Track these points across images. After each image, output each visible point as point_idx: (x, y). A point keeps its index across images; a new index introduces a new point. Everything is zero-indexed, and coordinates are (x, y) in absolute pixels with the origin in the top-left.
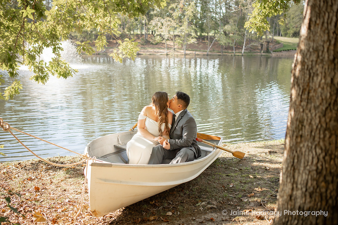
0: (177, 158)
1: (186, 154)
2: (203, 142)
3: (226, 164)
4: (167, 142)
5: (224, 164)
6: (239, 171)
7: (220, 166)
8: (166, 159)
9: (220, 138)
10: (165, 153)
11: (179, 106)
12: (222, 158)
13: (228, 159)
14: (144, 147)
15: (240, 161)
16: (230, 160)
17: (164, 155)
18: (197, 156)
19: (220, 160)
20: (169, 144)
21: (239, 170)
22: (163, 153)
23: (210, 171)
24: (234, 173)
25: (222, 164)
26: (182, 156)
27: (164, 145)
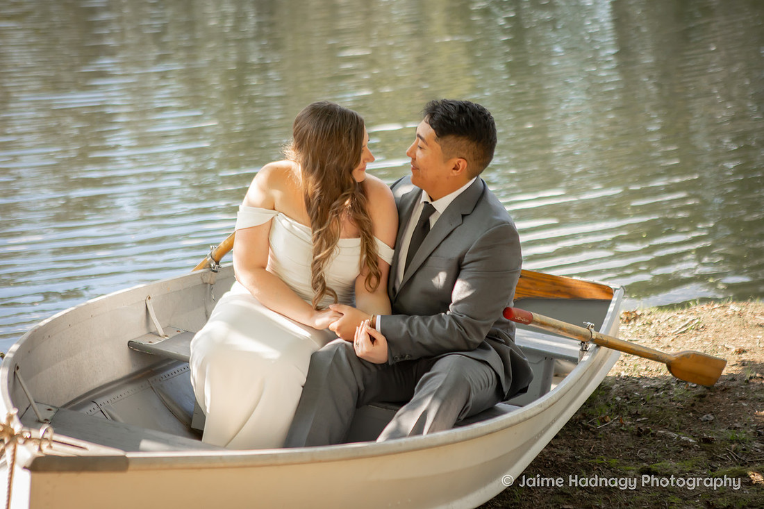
0: (419, 402)
1: (458, 383)
2: (536, 322)
3: (637, 415)
4: (372, 332)
5: (630, 414)
6: (698, 451)
7: (614, 425)
8: (368, 403)
9: (609, 292)
10: (364, 379)
11: (456, 168)
12: (618, 379)
13: (649, 384)
14: (270, 353)
15: (702, 396)
16: (657, 390)
17: (362, 388)
18: (506, 389)
19: (613, 393)
20: (381, 339)
21: (699, 444)
22: (359, 379)
23: (569, 451)
24: (675, 459)
25: (619, 410)
26: (443, 394)
27: (362, 347)
